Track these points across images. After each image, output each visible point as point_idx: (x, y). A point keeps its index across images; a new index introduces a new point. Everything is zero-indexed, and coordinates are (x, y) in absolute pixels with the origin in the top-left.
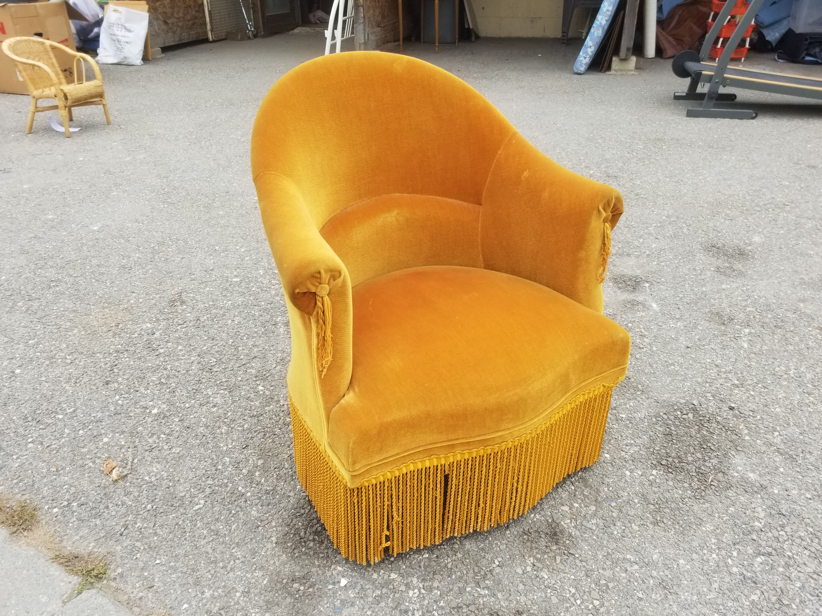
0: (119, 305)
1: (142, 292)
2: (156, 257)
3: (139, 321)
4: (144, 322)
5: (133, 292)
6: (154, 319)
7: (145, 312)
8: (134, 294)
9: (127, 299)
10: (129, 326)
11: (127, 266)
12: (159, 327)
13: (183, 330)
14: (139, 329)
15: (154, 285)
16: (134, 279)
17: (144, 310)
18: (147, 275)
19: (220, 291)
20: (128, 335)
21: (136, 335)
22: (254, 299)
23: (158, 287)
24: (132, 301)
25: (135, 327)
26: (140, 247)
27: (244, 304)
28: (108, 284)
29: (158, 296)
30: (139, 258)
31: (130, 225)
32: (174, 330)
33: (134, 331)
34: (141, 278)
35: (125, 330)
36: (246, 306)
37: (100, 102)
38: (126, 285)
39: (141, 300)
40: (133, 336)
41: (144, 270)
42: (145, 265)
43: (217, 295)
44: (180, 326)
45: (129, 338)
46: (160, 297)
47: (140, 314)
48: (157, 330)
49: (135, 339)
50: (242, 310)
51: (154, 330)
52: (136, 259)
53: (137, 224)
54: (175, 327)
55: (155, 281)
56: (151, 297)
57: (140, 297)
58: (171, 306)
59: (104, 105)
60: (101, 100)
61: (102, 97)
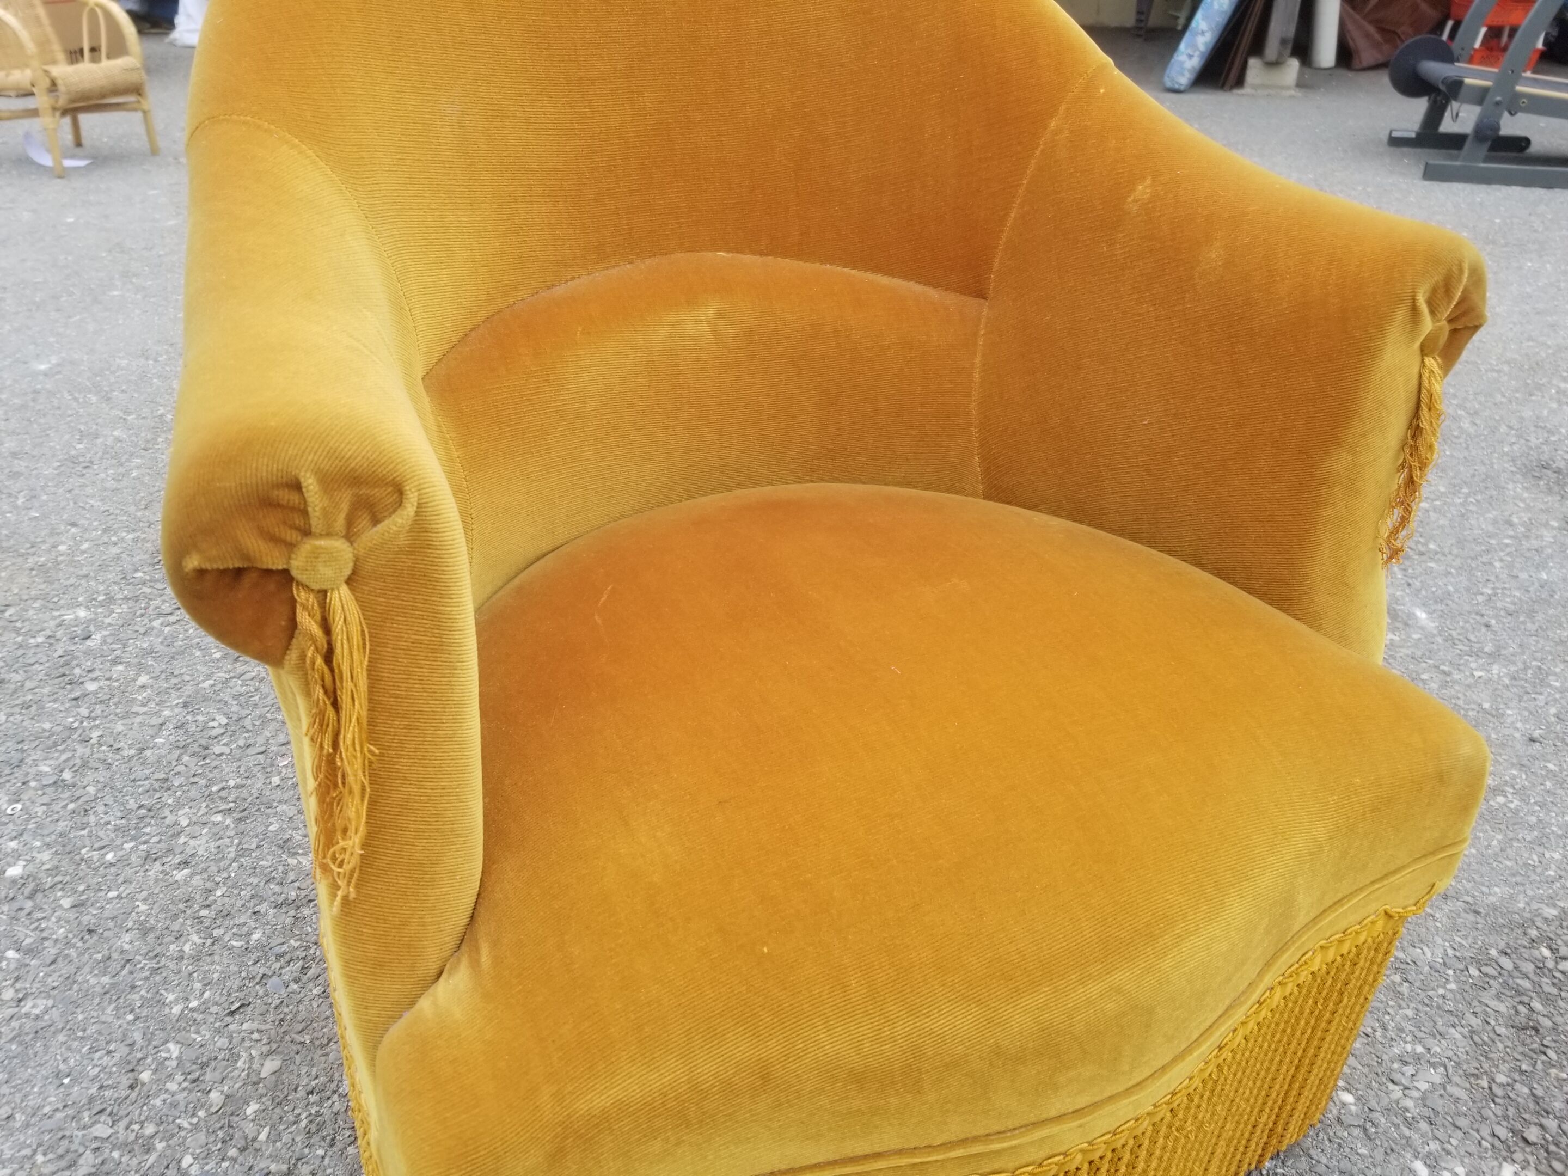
0: (25, 556)
1: (95, 524)
2: (160, 440)
3: (62, 602)
4: (74, 605)
5: (74, 525)
6: (101, 598)
7: (86, 576)
8: (73, 530)
9: (51, 541)
10: (31, 612)
11: (81, 459)
12: (107, 621)
13: (167, 629)
14: (52, 623)
15: (132, 509)
16: (89, 490)
17: (85, 571)
18: (124, 483)
20: (19, 639)
21: (40, 640)
23: (139, 514)
24: (62, 548)
25: (47, 616)
26: (129, 413)
28: (20, 502)
29: (131, 536)
30: (118, 440)
31: (124, 363)
32: (142, 630)
33: (39, 627)
34: (105, 489)
35: (19, 624)
37: (136, 105)
38: (63, 504)
39: (85, 546)
40: (32, 641)
41: (121, 470)
42: (126, 456)
44: (161, 619)
45: (21, 646)
46: (136, 540)
47: (72, 581)
48: (100, 627)
49: (33, 651)
51: (92, 628)
52: (110, 441)
53: (142, 361)
54: (146, 621)
55: (138, 497)
56: (114, 539)
57: (87, 536)
58: (154, 565)
59: (145, 112)
60: (139, 102)
61: (140, 95)
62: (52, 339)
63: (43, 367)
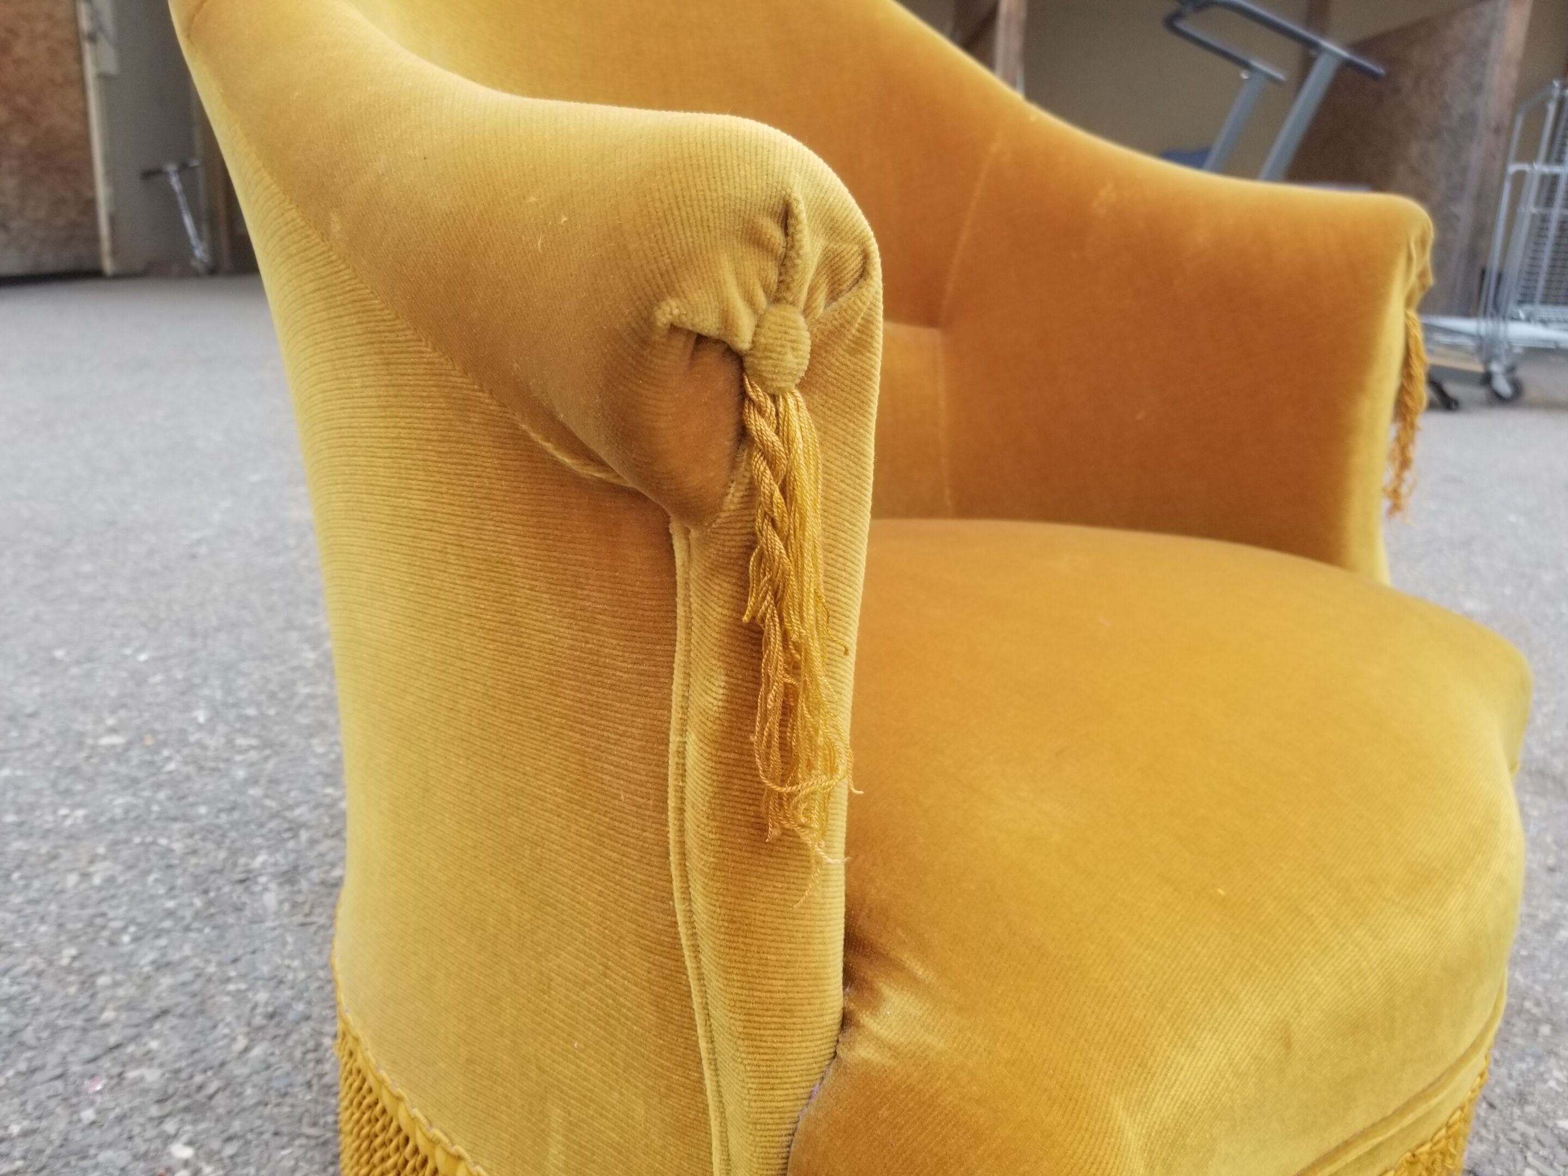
19: (52, 775)
22: (170, 799)
27: (133, 815)
36: (140, 823)
43: (38, 793)
50: (123, 835)
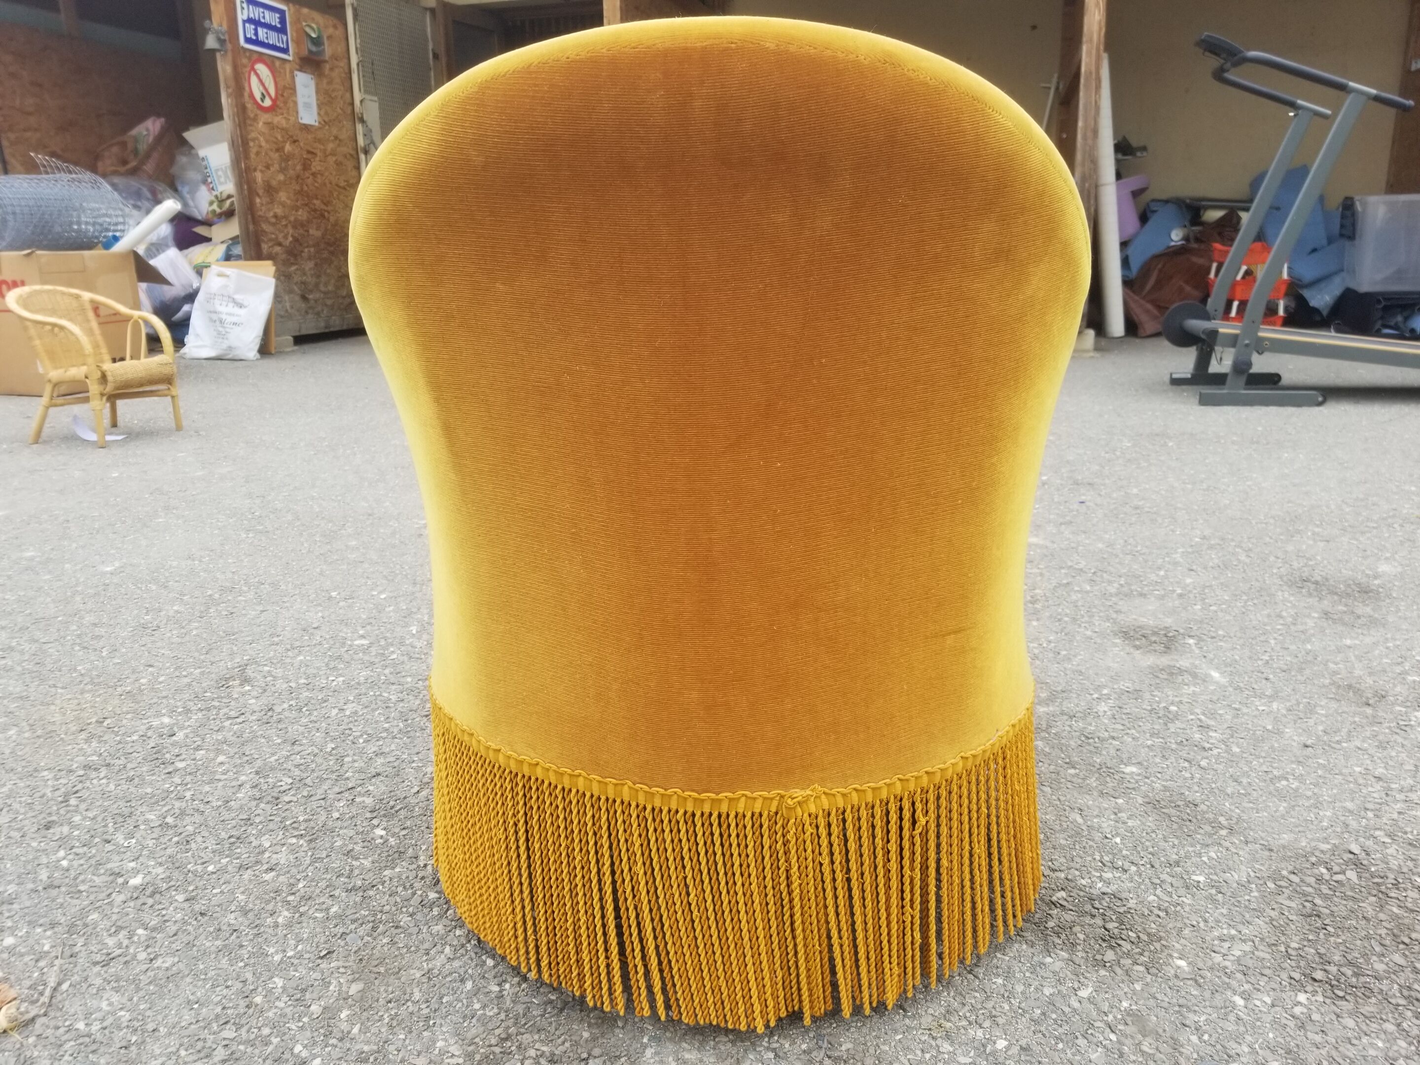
0: (115, 687)
1: (168, 665)
2: (211, 610)
3: (148, 714)
4: (159, 715)
5: (151, 666)
6: (180, 710)
7: (166, 697)
8: (150, 669)
9: (134, 677)
10: (125, 721)
11: (150, 625)
12: (187, 724)
13: (236, 727)
14: (143, 728)
15: (196, 654)
16: (159, 644)
17: (164, 694)
18: (187, 638)
19: (326, 660)
20: (118, 738)
21: (135, 738)
22: (391, 673)
23: (202, 657)
24: (143, 681)
25: (139, 723)
26: (184, 595)
27: (370, 681)
28: (104, 654)
29: (198, 671)
30: (177, 612)
32: (216, 729)
33: (133, 730)
34: (172, 643)
35: (116, 729)
37: (167, 392)
38: (139, 654)
39: (161, 679)
40: (129, 739)
41: (183, 630)
42: (186, 622)
43: (318, 668)
44: (230, 722)
45: (120, 742)
46: (202, 673)
47: (155, 700)
48: (182, 728)
49: (130, 745)
51: (175, 729)
52: (171, 613)
54: (218, 722)
55: (199, 647)
56: (184, 673)
57: (162, 672)
58: (219, 688)
59: (173, 396)
60: (169, 389)
61: (170, 384)
62: (113, 551)
63: (108, 569)
